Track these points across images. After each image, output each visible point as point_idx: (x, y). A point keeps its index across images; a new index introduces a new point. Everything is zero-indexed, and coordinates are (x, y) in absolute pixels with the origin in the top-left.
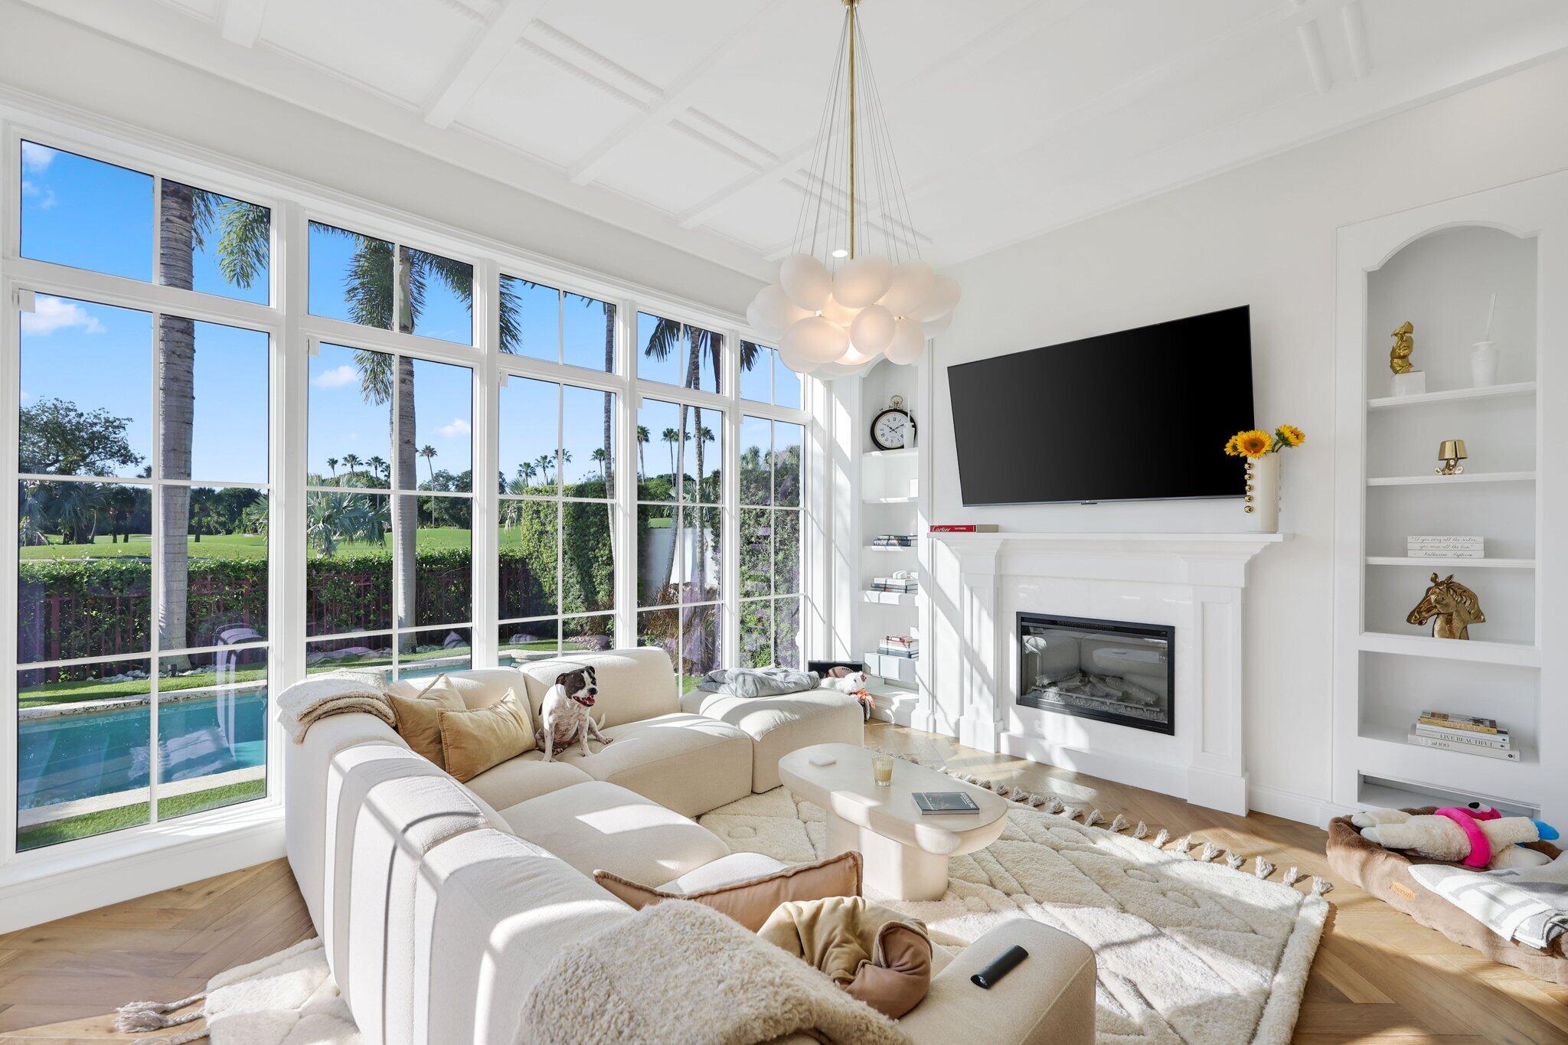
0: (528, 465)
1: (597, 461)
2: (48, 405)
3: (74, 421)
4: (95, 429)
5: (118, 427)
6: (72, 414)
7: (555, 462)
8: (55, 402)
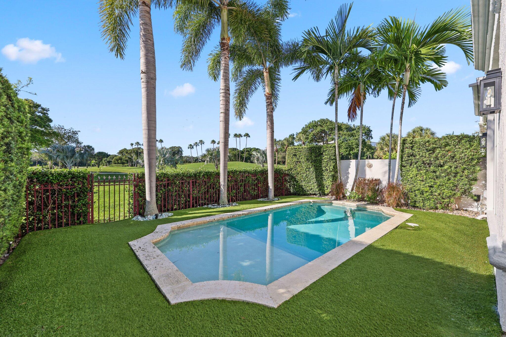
0: (191, 145)
1: (212, 144)
2: (57, 127)
3: (63, 132)
4: (69, 134)
5: (76, 134)
6: (63, 130)
7: (199, 144)
8: (58, 126)
